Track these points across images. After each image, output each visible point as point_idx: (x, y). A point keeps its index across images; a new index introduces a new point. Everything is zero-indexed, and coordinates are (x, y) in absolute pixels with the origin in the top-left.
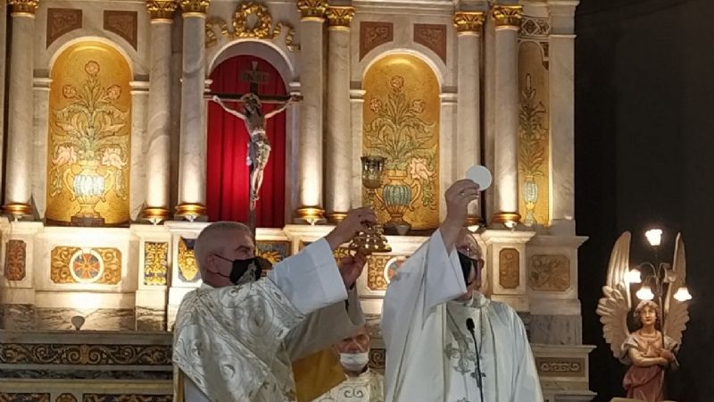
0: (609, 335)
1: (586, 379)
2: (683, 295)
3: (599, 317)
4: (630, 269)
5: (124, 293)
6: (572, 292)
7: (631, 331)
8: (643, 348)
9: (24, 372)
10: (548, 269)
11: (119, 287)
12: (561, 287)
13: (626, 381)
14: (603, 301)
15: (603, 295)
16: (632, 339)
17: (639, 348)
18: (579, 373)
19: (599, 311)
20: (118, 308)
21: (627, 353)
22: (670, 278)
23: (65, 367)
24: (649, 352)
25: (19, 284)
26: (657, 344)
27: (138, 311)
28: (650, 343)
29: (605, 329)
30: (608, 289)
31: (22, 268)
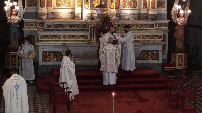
0: (173, 17)
1: (168, 27)
2: (189, 11)
3: (171, 14)
4: (178, 5)
5: (72, 9)
6: (165, 8)
7: (178, 17)
8: (180, 21)
9: (55, 30)
10: (161, 4)
11: (71, 7)
12: (163, 7)
13: (176, 28)
14: (172, 11)
15: (172, 10)
16: (178, 19)
17: (179, 21)
18: (167, 26)
19: (171, 13)
20: (71, 12)
21: (177, 22)
22: (187, 8)
23: (63, 29)
24: (181, 22)
25: (50, 8)
26: (183, 21)
27: (76, 14)
28: (181, 20)
29: (172, 16)
30: (173, 9)
31: (51, 4)
